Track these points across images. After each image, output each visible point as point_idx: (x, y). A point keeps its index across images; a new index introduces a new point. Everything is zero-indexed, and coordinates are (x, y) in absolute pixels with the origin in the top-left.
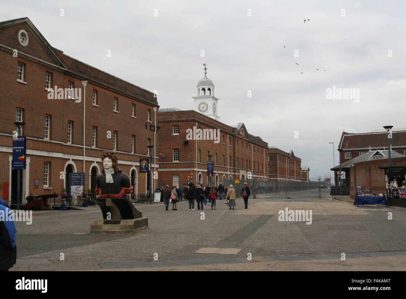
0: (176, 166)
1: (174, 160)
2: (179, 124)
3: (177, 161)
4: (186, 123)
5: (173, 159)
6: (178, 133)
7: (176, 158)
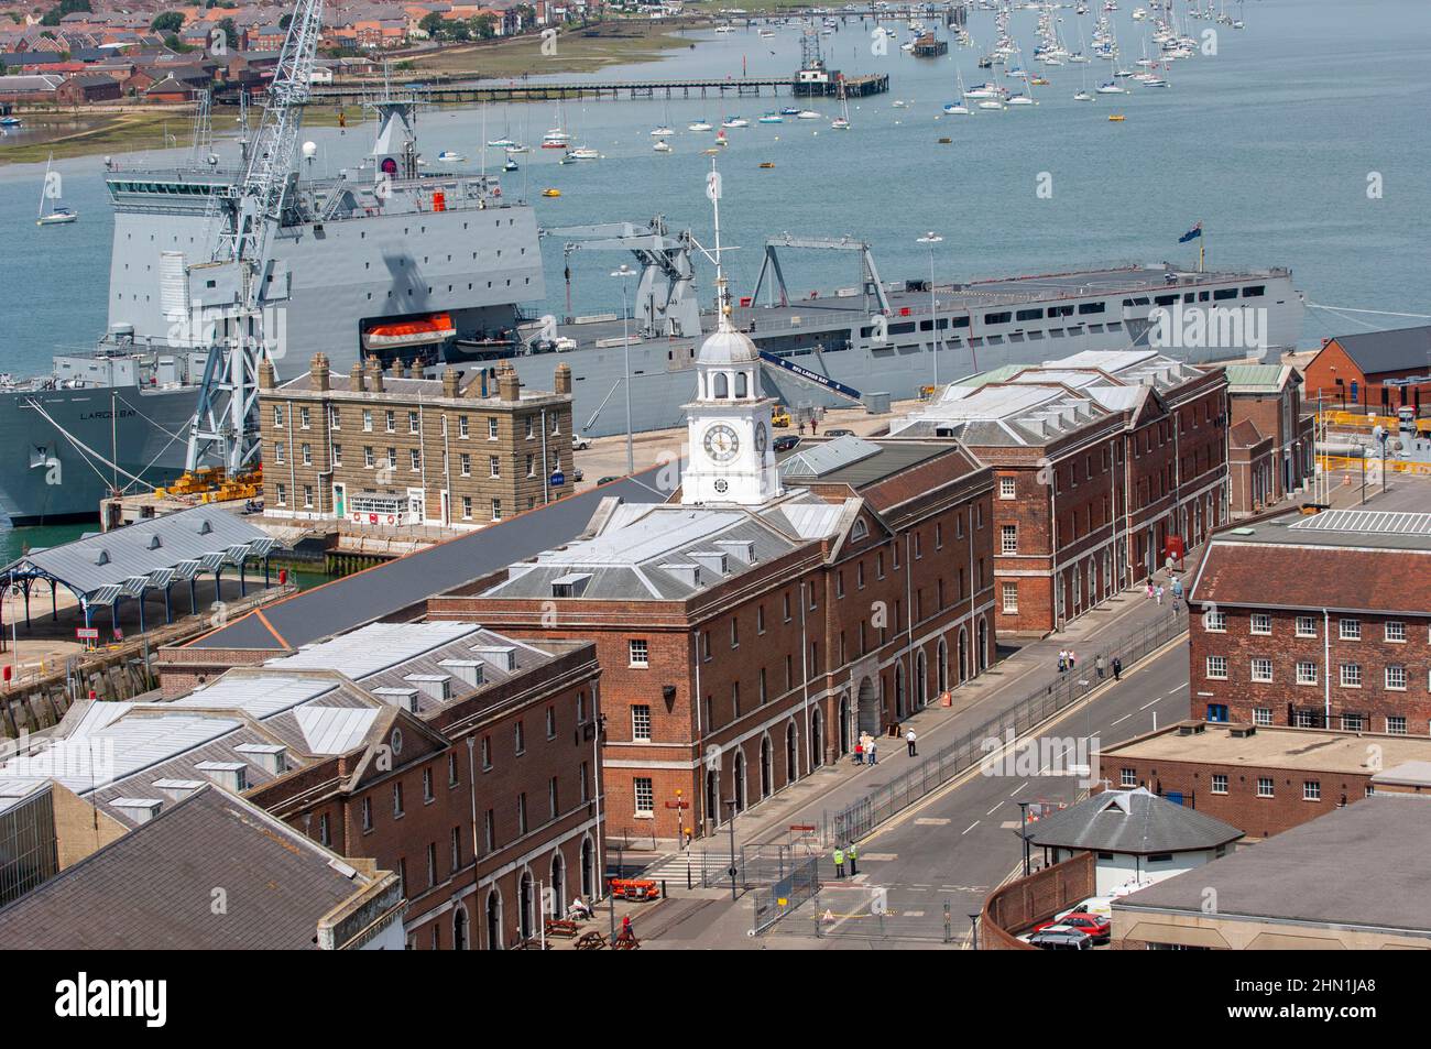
0: (643, 752)
1: (637, 736)
2: (649, 636)
3: (646, 741)
4: (667, 635)
5: (634, 733)
6: (645, 659)
7: (643, 730)
